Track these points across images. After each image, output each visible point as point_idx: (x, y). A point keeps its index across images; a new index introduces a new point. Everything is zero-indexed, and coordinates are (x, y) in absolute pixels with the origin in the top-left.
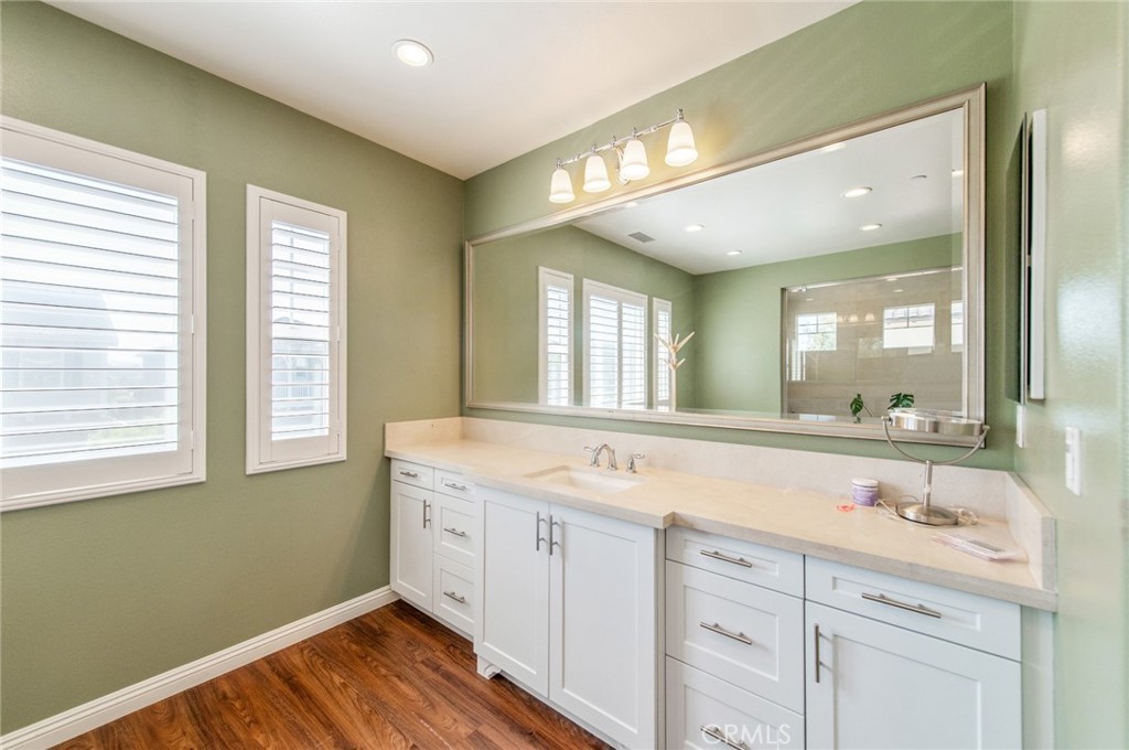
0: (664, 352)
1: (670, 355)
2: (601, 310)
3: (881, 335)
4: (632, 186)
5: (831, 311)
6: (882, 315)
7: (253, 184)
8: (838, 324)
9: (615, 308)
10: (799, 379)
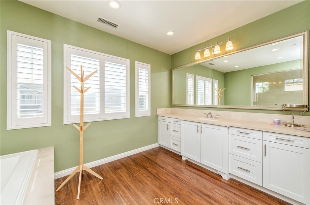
0: (216, 93)
1: (218, 94)
2: (200, 83)
3: (284, 87)
4: (215, 55)
5: (267, 81)
6: (284, 81)
7: (137, 61)
8: (269, 85)
9: (203, 82)
10: (256, 101)
